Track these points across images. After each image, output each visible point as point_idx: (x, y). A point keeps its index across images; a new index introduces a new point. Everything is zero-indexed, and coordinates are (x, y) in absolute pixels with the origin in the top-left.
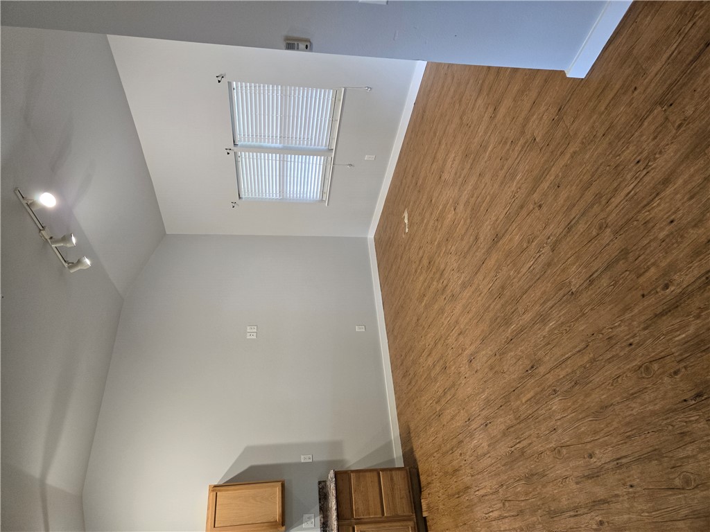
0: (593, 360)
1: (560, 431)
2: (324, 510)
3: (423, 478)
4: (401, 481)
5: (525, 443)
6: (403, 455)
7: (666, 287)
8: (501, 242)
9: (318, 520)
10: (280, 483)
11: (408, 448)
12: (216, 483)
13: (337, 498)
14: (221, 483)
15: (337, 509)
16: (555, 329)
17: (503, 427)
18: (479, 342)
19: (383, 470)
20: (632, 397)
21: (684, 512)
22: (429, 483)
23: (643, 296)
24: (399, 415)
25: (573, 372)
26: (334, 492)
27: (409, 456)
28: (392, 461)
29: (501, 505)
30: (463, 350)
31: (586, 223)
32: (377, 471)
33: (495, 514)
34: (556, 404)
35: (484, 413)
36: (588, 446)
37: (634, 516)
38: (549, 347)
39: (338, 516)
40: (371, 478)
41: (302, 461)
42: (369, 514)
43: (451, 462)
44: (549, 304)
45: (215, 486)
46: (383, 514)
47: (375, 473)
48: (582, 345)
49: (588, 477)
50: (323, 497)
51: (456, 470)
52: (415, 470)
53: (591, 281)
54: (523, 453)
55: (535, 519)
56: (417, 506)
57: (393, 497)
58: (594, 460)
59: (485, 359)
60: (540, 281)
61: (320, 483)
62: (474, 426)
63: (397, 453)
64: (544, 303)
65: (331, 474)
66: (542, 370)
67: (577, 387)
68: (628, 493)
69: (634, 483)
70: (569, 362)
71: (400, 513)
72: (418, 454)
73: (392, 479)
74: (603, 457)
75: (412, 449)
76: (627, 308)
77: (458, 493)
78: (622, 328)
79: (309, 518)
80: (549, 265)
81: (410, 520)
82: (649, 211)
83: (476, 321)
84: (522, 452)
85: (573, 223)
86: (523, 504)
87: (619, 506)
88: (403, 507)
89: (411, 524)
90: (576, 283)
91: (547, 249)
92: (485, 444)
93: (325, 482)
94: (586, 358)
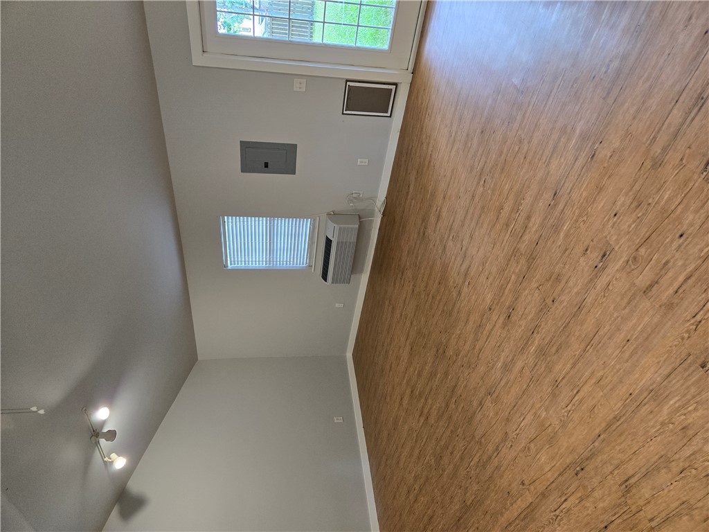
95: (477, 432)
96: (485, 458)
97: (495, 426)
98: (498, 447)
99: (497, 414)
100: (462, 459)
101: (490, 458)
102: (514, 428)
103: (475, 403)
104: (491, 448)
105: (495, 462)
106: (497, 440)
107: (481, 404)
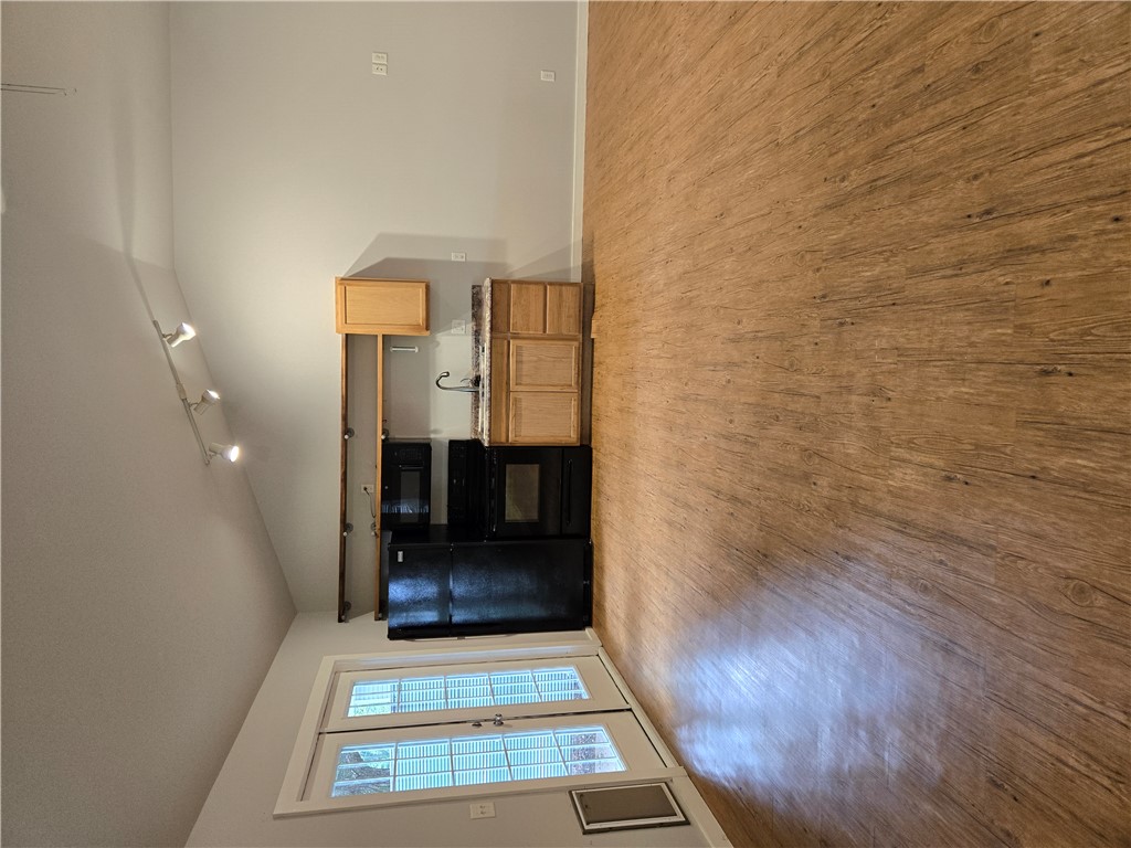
0: (770, 231)
1: (724, 291)
2: (477, 317)
3: (598, 297)
4: (571, 299)
5: (694, 293)
6: (583, 266)
7: (843, 180)
8: (736, 26)
9: (471, 326)
10: (423, 285)
11: (588, 259)
12: (342, 276)
13: (492, 309)
14: (347, 277)
15: (491, 321)
16: (751, 179)
17: (681, 270)
18: (683, 159)
19: (551, 284)
20: (784, 279)
21: (782, 387)
22: (603, 305)
23: (826, 179)
24: (586, 214)
25: (751, 236)
26: (489, 303)
27: (588, 269)
28: (567, 271)
29: (660, 345)
30: (666, 162)
31: (815, 58)
32: (544, 285)
33: (655, 352)
34: (728, 263)
35: (669, 248)
36: (740, 313)
37: (751, 382)
38: (742, 198)
39: (491, 329)
40: (535, 291)
41: (453, 259)
42: (528, 329)
43: (627, 289)
44: (756, 146)
45: (342, 279)
46: (545, 332)
47: (541, 287)
48: (766, 210)
49: (733, 341)
50: (477, 303)
51: (631, 300)
52: (591, 287)
53: (796, 138)
54: (690, 303)
55: (683, 365)
56: (585, 326)
57: (559, 314)
58: (740, 327)
59: (683, 185)
60: (756, 111)
61: (474, 287)
62: (656, 259)
63: (575, 262)
64: (752, 142)
65: (487, 283)
66: (729, 222)
67: (750, 253)
68: (754, 363)
69: (760, 356)
70: (752, 223)
71: (565, 332)
72: (597, 270)
73: (561, 295)
74: (748, 326)
75: (593, 261)
76: (810, 188)
77: (628, 323)
78: (800, 207)
79: (460, 324)
80: (770, 93)
81: (576, 340)
82: (863, 79)
83: (686, 129)
84: (691, 301)
85: (806, 48)
86: (678, 349)
87: (744, 371)
88: (570, 326)
89: (576, 344)
90: (785, 133)
91: (773, 70)
92: (661, 282)
93: (480, 286)
94: (765, 226)
95: (821, 95)
96: (828, 44)
97: (789, 93)
98: (799, 59)
99: (780, 109)
100: (889, 51)
101: (818, 43)
102: (767, 79)
103: (805, 146)
104: (810, 61)
105: (812, 34)
106: (796, 69)
107: (796, 139)
